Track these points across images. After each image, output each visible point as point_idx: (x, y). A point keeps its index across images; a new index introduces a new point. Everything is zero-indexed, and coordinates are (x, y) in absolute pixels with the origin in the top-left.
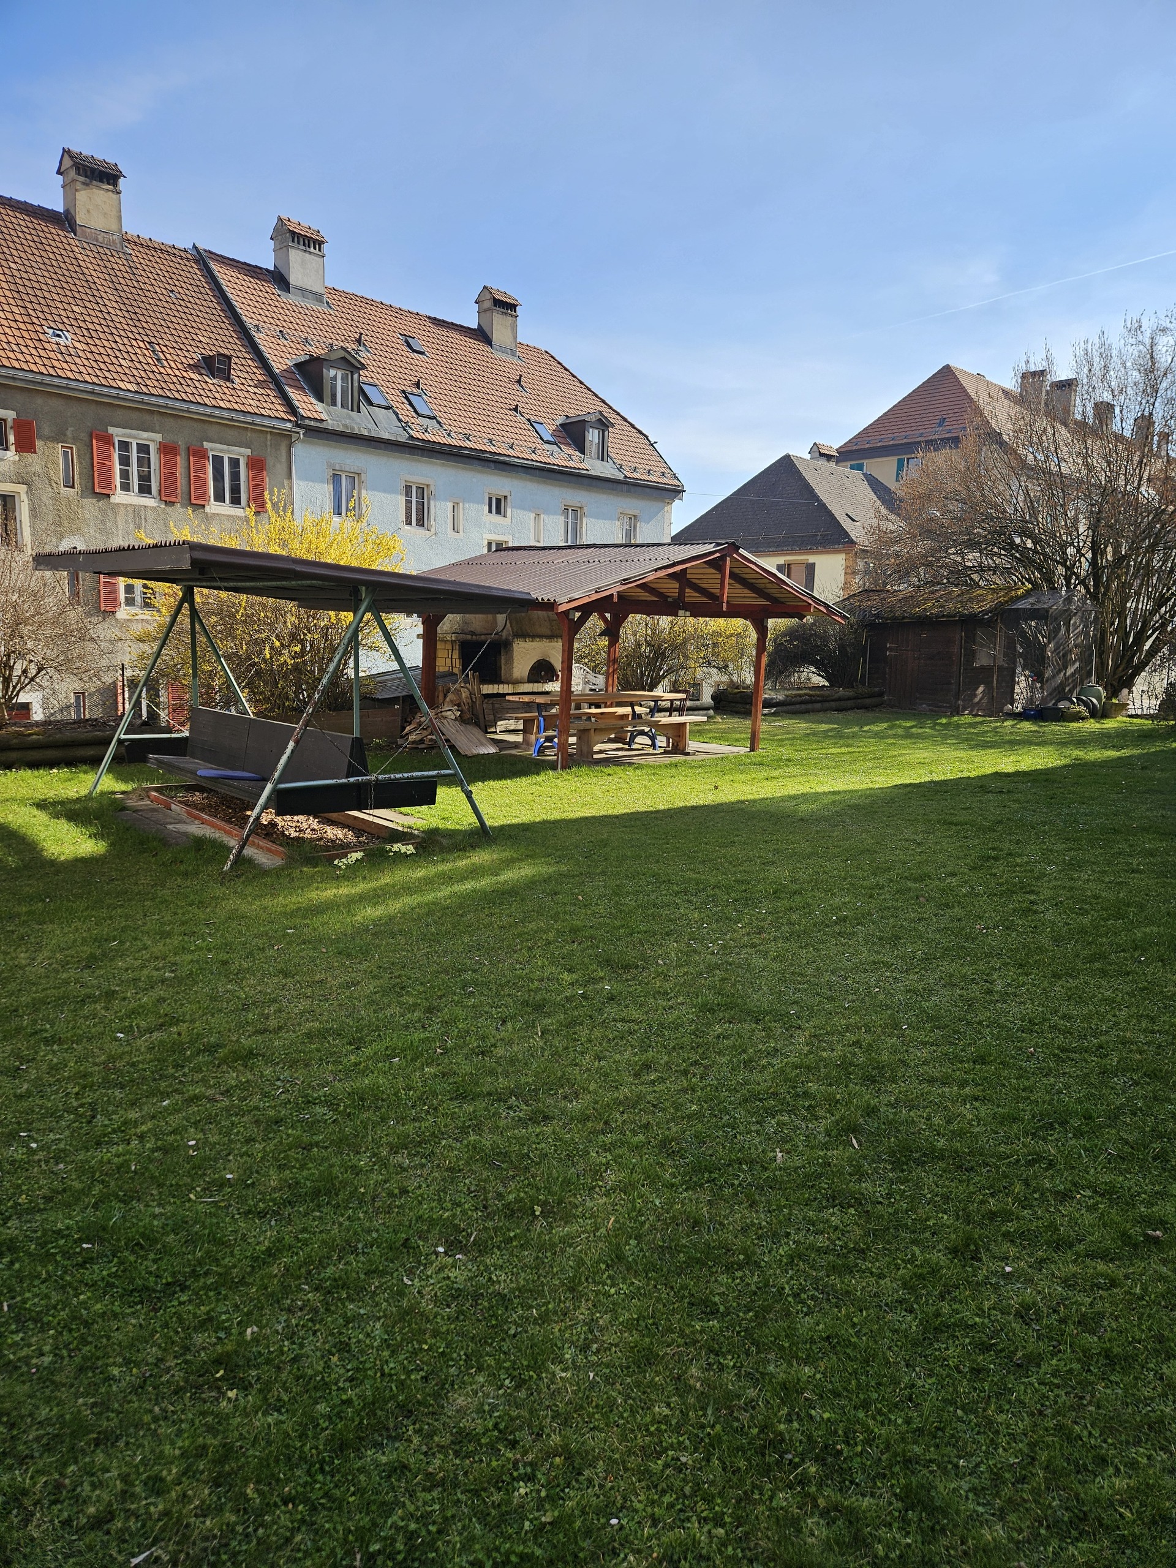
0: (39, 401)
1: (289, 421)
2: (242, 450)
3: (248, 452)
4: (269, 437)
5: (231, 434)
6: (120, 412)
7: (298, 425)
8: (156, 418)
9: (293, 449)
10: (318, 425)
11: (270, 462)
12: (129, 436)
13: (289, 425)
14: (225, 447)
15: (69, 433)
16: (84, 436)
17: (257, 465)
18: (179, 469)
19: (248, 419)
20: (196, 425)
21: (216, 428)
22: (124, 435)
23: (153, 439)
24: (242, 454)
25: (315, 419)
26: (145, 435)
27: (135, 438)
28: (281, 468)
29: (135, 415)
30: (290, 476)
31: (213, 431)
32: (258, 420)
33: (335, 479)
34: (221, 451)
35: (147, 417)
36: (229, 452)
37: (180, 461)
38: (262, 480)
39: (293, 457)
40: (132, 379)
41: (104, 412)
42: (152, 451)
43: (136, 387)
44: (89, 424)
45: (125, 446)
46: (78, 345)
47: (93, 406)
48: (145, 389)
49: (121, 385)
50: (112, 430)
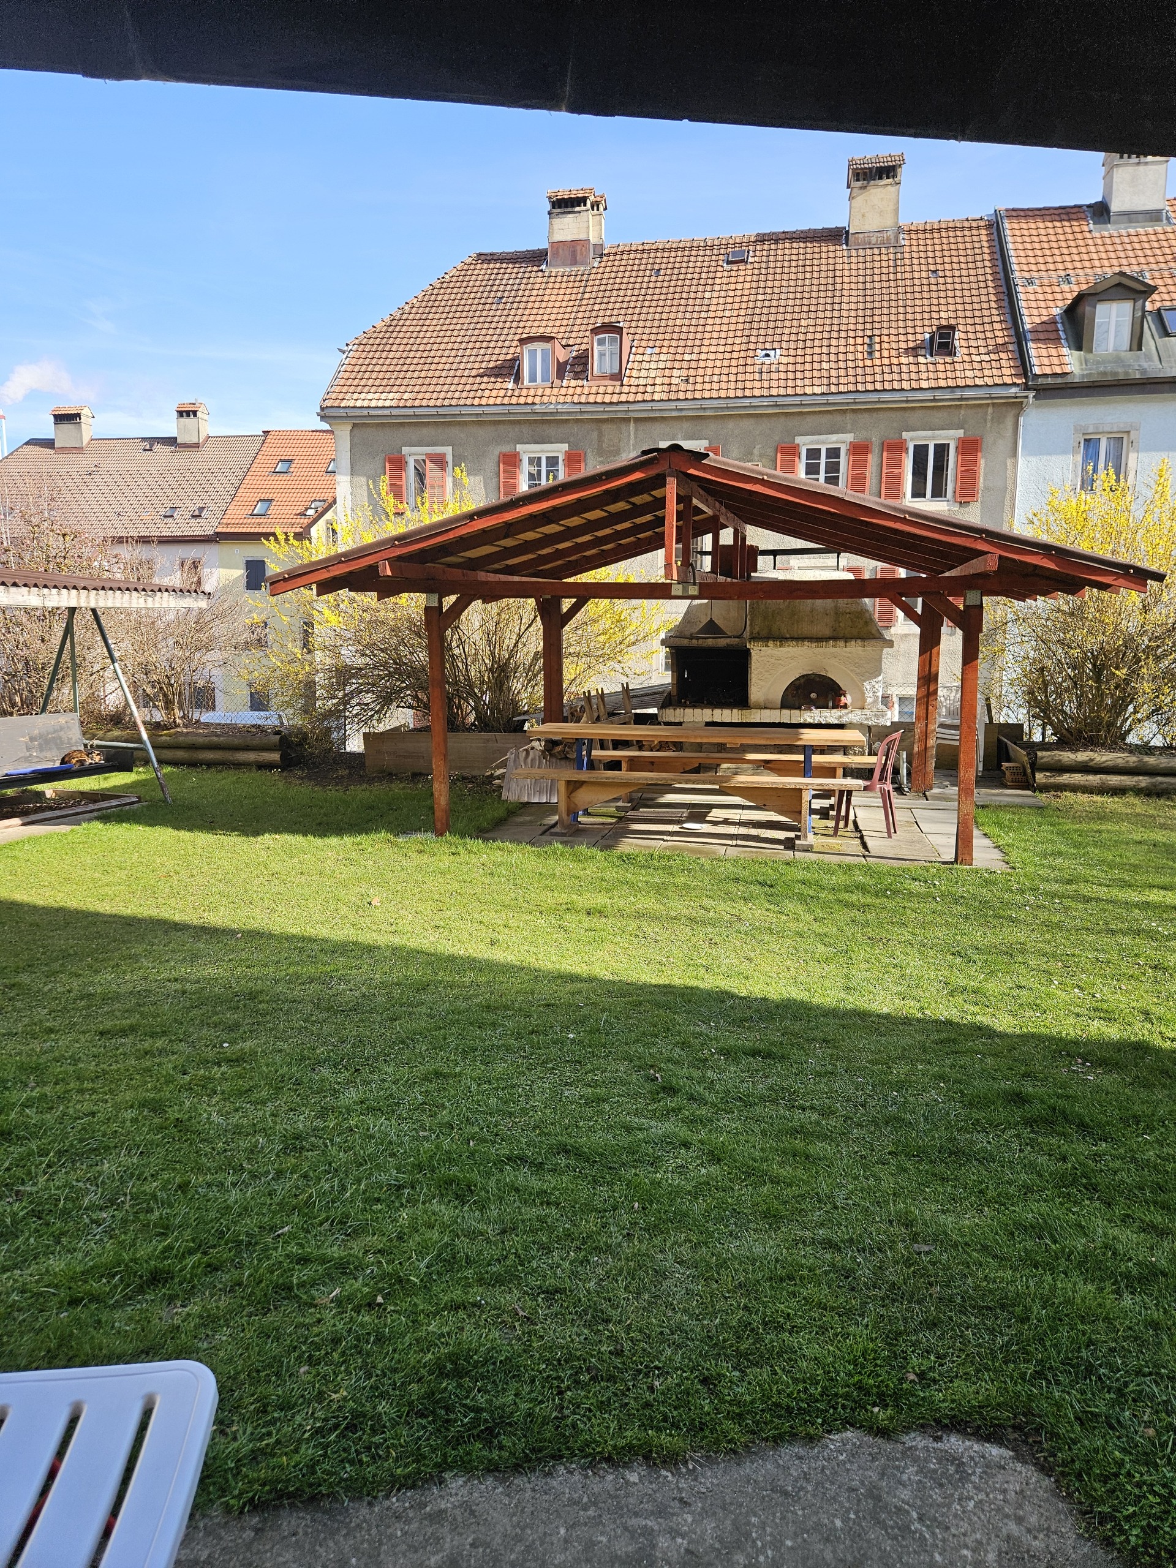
0: (731, 424)
1: (1014, 384)
2: (952, 432)
3: (960, 433)
4: (990, 410)
5: (938, 417)
6: (809, 419)
7: (1027, 387)
8: (849, 416)
9: (1021, 419)
10: (1059, 380)
11: (988, 440)
12: (818, 443)
13: (1014, 390)
14: (930, 433)
15: (756, 452)
16: (770, 451)
17: (970, 447)
18: (869, 469)
19: (958, 394)
20: (893, 415)
21: (919, 414)
22: (811, 443)
23: (842, 440)
24: (951, 437)
25: (1055, 375)
26: (834, 437)
27: (823, 443)
28: (1003, 445)
29: (825, 419)
30: (1014, 454)
31: (914, 418)
32: (969, 393)
33: (1090, 444)
34: (925, 438)
35: (838, 418)
36: (934, 438)
37: (872, 459)
38: (975, 463)
39: (1021, 429)
40: (825, 381)
41: (793, 423)
42: (843, 453)
43: (824, 389)
44: (777, 438)
45: (813, 454)
46: (784, 360)
47: (782, 419)
48: (833, 389)
49: (808, 390)
50: (799, 440)
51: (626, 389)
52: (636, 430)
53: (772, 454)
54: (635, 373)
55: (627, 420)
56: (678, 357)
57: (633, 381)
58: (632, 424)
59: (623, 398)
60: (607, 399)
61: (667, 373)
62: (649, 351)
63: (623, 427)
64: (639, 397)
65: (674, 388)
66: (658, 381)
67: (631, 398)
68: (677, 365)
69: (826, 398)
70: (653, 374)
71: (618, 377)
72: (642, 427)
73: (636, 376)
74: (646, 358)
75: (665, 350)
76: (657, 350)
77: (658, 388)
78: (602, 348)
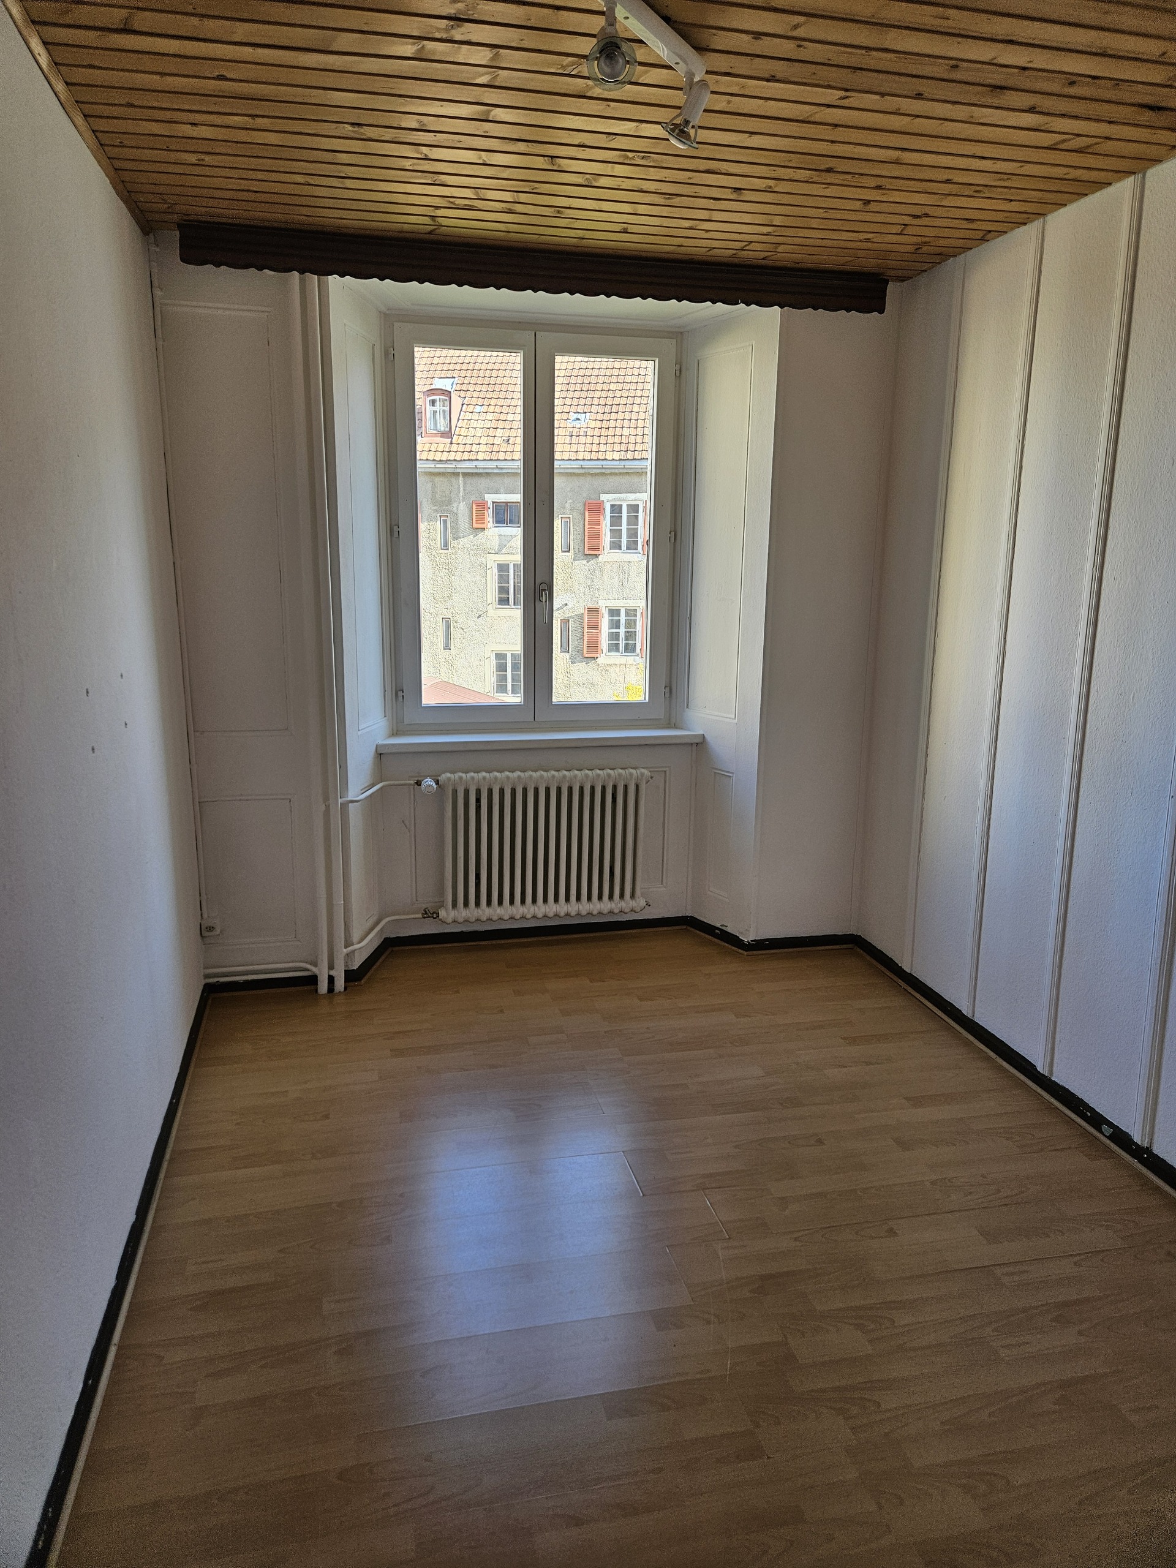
6: (611, 480)
8: (644, 479)
12: (620, 500)
15: (567, 506)
16: (580, 506)
22: (614, 499)
23: (640, 498)
26: (632, 496)
27: (624, 500)
29: (625, 480)
35: (636, 480)
40: (623, 447)
41: (599, 482)
42: (641, 509)
43: (622, 455)
44: (585, 495)
45: (616, 509)
46: (593, 424)
47: (589, 478)
48: (630, 455)
49: (609, 456)
50: (603, 497)
51: (454, 447)
52: (465, 483)
53: (582, 508)
54: (463, 432)
55: (456, 474)
56: (502, 417)
57: (461, 440)
58: (461, 478)
59: (452, 456)
60: (438, 456)
61: (492, 432)
62: (478, 409)
63: (453, 480)
64: (466, 456)
65: (496, 448)
66: (483, 440)
67: (458, 457)
68: (501, 425)
69: (623, 463)
70: (479, 433)
71: (448, 434)
72: (469, 480)
73: (465, 435)
74: (475, 416)
75: (491, 409)
76: (484, 409)
77: (483, 448)
78: (434, 408)
